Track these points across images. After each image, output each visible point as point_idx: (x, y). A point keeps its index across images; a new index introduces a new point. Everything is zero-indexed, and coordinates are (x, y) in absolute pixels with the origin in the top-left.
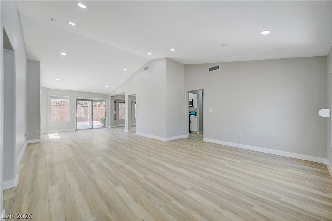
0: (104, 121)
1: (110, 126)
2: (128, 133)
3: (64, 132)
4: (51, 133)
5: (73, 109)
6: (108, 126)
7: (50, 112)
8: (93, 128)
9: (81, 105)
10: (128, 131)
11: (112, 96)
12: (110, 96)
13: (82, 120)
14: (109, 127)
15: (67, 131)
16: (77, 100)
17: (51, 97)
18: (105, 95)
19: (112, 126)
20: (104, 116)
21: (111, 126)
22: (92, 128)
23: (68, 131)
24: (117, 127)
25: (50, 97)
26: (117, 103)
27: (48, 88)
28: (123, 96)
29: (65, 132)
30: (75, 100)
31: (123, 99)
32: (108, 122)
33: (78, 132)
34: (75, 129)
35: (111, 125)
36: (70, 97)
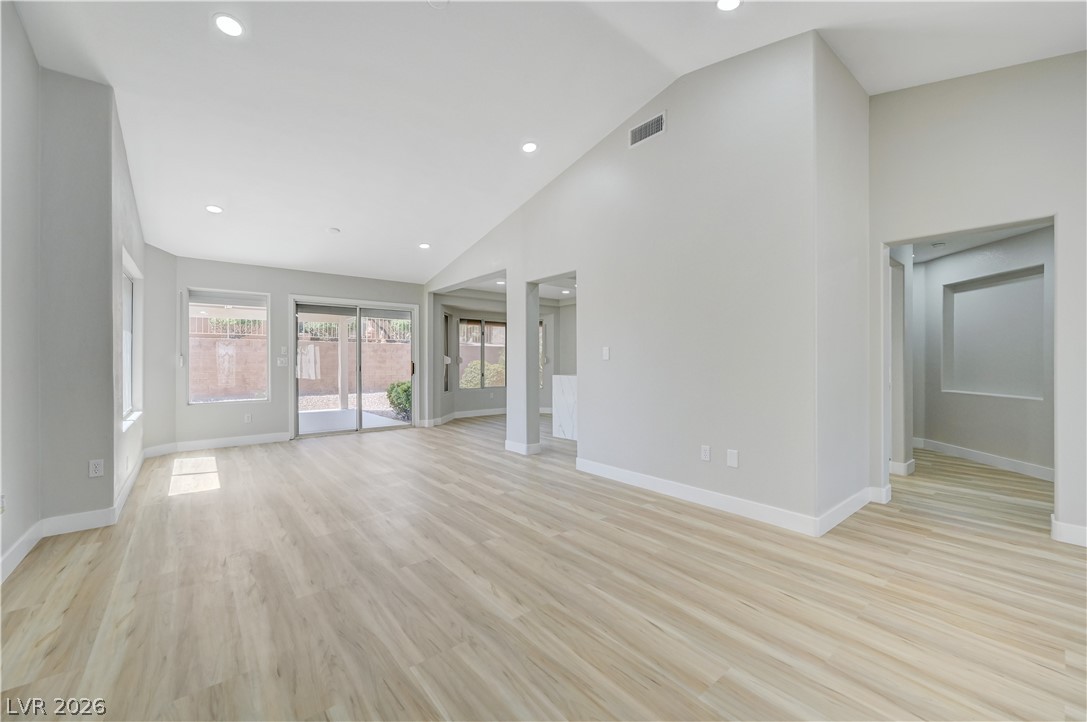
0: (403, 396)
1: (429, 419)
2: (528, 456)
3: (244, 448)
4: (190, 453)
5: (283, 349)
6: (422, 417)
7: (186, 362)
8: (364, 426)
9: (309, 336)
10: (528, 448)
11: (435, 295)
12: (430, 293)
13: (315, 389)
14: (426, 423)
15: (255, 445)
16: (299, 307)
17: (191, 293)
18: (409, 290)
19: (439, 420)
20: (405, 376)
21: (434, 417)
22: (359, 430)
23: (261, 445)
24: (456, 422)
25: (186, 294)
26: (455, 320)
27: (176, 257)
28: (501, 297)
29: (250, 446)
30: (292, 307)
31: (499, 309)
32: (422, 402)
33: (304, 448)
34: (291, 434)
35: (434, 415)
36: (268, 294)
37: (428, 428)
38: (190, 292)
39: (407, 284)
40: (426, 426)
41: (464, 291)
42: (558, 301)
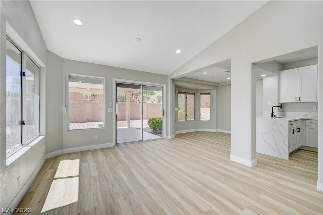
1: (170, 135)
3: (94, 152)
5: (111, 104)
6: (167, 135)
7: (68, 109)
8: (144, 139)
11: (173, 80)
12: (171, 79)
14: (169, 137)
15: (99, 150)
16: (118, 85)
18: (162, 77)
22: (142, 141)
23: (101, 149)
25: (68, 78)
26: (177, 92)
27: (63, 58)
29: (96, 150)
30: (114, 85)
32: (167, 128)
34: (114, 144)
35: (172, 134)
36: (104, 78)
37: (170, 140)
38: (70, 76)
39: (162, 75)
40: (169, 138)
41: (184, 79)
42: (218, 83)
